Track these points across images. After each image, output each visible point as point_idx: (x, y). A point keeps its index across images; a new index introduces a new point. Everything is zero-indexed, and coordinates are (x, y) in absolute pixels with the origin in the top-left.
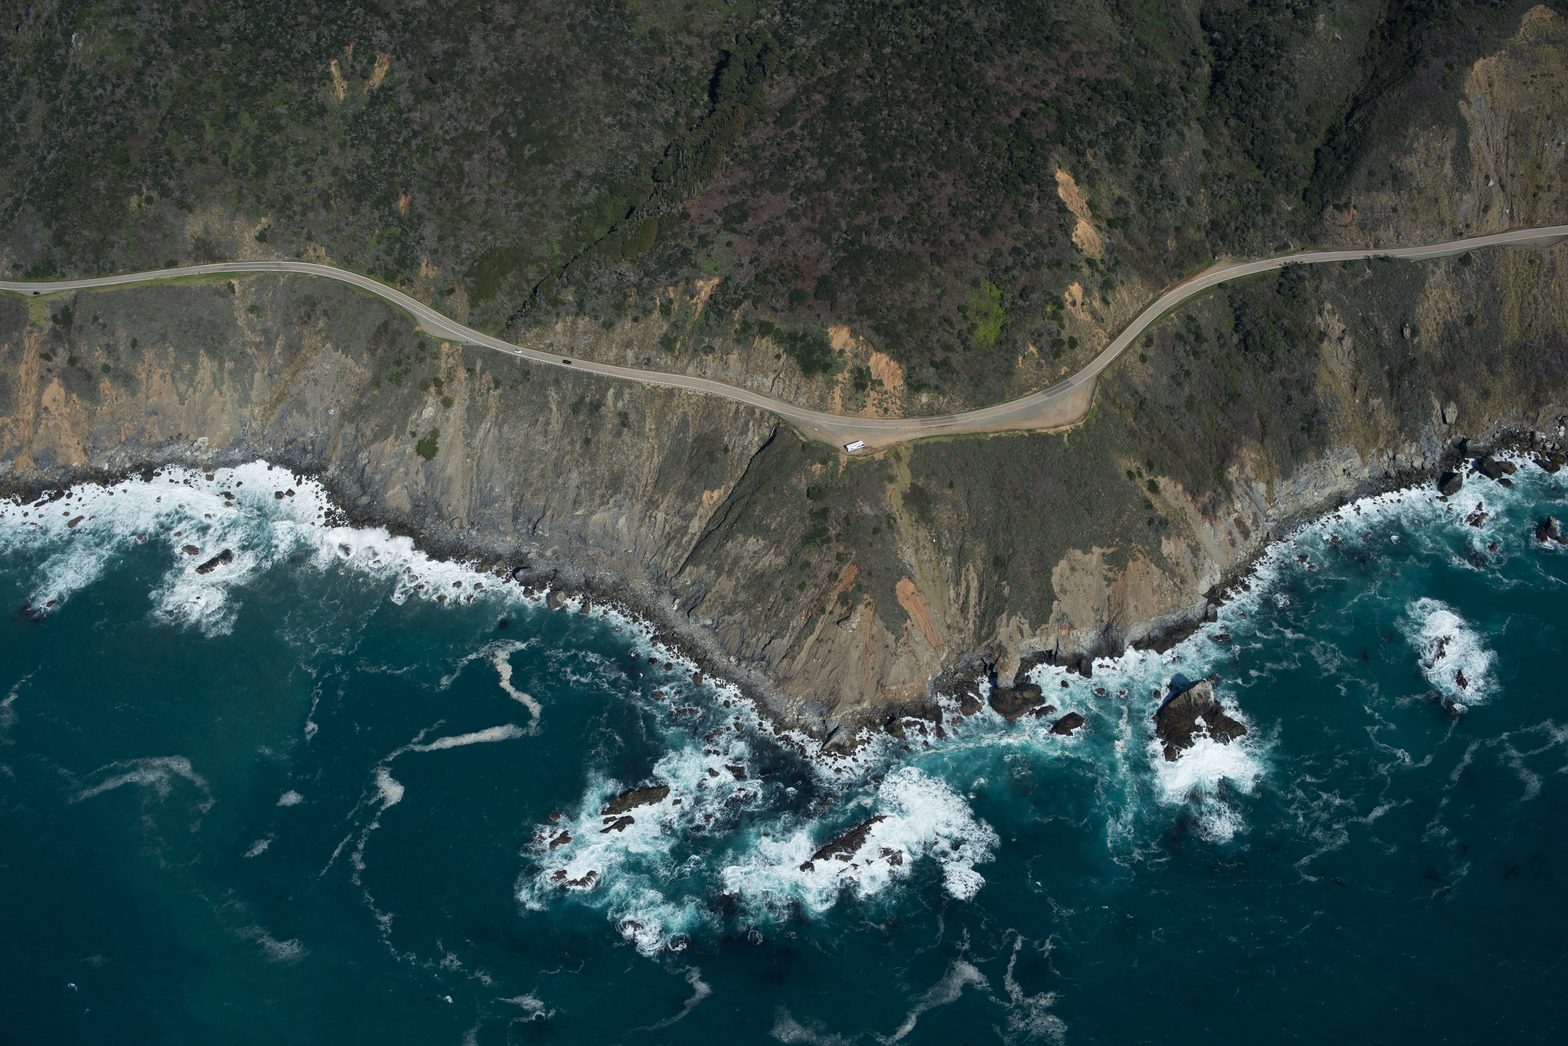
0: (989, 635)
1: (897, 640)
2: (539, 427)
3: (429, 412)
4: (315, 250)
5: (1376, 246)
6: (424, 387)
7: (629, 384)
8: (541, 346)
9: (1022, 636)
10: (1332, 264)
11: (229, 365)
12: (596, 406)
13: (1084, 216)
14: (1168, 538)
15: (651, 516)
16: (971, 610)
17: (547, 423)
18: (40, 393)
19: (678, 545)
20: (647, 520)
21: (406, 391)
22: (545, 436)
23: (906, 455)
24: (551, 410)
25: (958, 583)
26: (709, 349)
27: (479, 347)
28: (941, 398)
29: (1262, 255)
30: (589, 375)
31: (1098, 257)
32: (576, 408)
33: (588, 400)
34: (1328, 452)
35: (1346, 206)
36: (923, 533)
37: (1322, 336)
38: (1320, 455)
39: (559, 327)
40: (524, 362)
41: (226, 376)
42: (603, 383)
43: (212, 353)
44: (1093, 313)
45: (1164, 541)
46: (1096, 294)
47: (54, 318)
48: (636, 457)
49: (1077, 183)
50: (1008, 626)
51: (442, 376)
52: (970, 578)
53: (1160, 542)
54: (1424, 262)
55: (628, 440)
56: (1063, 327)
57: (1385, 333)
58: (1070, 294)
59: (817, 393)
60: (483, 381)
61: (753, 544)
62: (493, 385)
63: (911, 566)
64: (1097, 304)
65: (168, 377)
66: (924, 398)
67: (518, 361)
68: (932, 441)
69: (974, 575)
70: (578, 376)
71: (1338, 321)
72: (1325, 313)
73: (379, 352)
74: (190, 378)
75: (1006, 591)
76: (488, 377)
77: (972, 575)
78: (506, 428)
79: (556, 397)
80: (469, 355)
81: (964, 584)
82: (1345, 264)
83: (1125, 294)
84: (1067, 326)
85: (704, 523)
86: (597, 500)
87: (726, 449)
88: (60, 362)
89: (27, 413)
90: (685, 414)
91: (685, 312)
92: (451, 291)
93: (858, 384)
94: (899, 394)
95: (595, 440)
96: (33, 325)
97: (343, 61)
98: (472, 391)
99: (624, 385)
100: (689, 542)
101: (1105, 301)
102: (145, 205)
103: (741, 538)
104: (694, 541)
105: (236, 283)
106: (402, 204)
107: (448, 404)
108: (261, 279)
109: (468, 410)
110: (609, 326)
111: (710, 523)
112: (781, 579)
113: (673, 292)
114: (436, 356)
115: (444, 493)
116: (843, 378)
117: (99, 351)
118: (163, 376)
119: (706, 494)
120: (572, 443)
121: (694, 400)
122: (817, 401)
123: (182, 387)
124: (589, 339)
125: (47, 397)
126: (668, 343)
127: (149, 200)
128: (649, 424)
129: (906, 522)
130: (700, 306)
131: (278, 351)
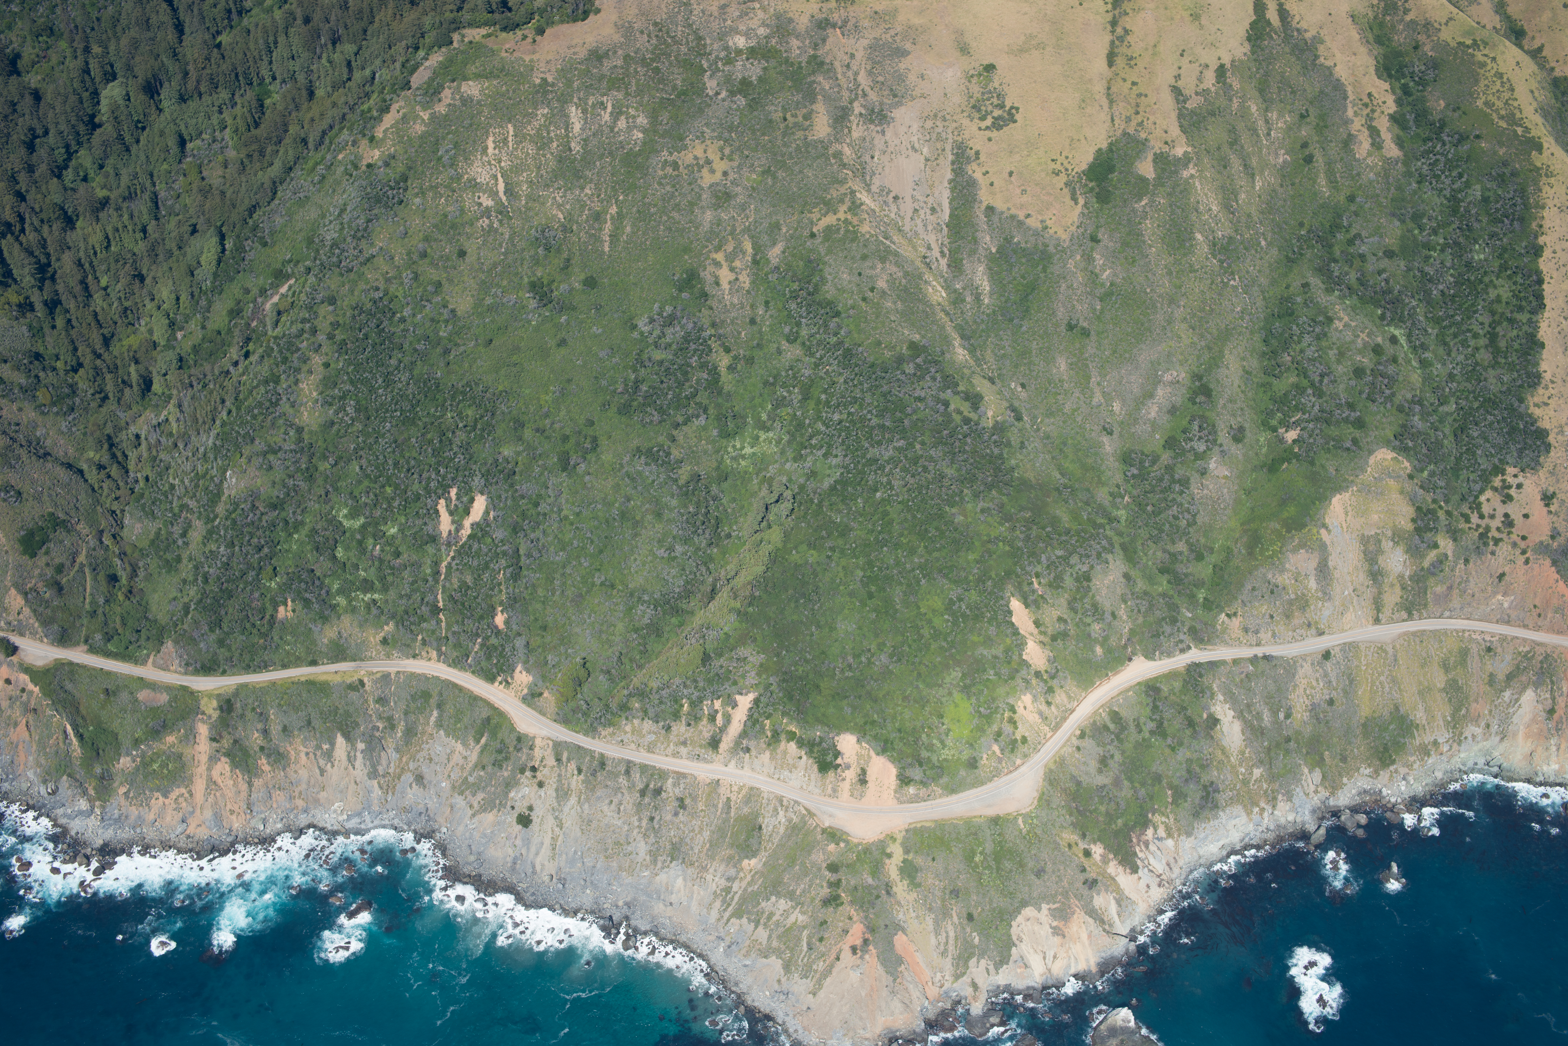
0: (963, 973)
1: (894, 981)
2: (613, 806)
3: (525, 790)
4: (428, 651)
5: (1258, 645)
6: (522, 771)
7: (684, 774)
8: (615, 742)
11: (361, 746)
12: (658, 792)
13: (1032, 635)
14: (1099, 894)
15: (702, 877)
16: (950, 954)
17: (620, 803)
18: (209, 769)
19: (724, 901)
20: (699, 880)
21: (506, 774)
22: (619, 813)
23: (900, 837)
24: (623, 792)
25: (939, 933)
26: (748, 750)
27: (566, 741)
28: (925, 788)
30: (652, 766)
31: (1043, 668)
32: (643, 793)
33: (652, 786)
34: (1221, 813)
35: (1235, 614)
36: (912, 896)
37: (1217, 721)
38: (1216, 817)
39: (628, 727)
40: (602, 755)
41: (359, 754)
42: (664, 774)
43: (347, 737)
44: (1041, 714)
45: (1096, 896)
46: (1042, 698)
47: (221, 708)
48: (691, 831)
49: (1026, 609)
50: (978, 967)
51: (536, 763)
52: (948, 930)
53: (1093, 897)
54: (1295, 660)
55: (684, 819)
56: (1017, 728)
57: (1265, 716)
58: (1022, 701)
59: (831, 786)
60: (569, 768)
61: (783, 904)
62: (576, 772)
63: (904, 922)
64: (1043, 707)
65: (311, 754)
66: (912, 790)
67: (597, 754)
68: (920, 825)
69: (952, 928)
70: (644, 768)
71: (1229, 709)
72: (1218, 703)
73: (483, 741)
74: (329, 755)
75: (977, 940)
76: (572, 766)
77: (950, 928)
78: (586, 806)
79: (627, 783)
80: (558, 747)
81: (944, 934)
82: (1234, 661)
83: (1063, 696)
84: (1020, 727)
85: (744, 884)
86: (659, 864)
87: (760, 828)
88: (226, 743)
89: (199, 786)
90: (728, 799)
91: (728, 719)
92: (541, 694)
93: (863, 780)
94: (893, 787)
95: (657, 818)
96: (203, 713)
97: (448, 500)
98: (560, 775)
99: (680, 776)
100: (732, 899)
101: (1049, 704)
102: (290, 614)
103: (773, 898)
104: (736, 898)
105: (366, 680)
106: (500, 620)
107: (541, 785)
108: (386, 676)
109: (557, 790)
110: (668, 728)
111: (749, 884)
112: (805, 933)
113: (718, 704)
114: (531, 748)
115: (537, 854)
116: (850, 775)
117: (256, 735)
118: (307, 754)
119: (746, 862)
120: (640, 820)
121: (735, 788)
122: (829, 791)
123: (322, 762)
124: (653, 737)
125: (215, 774)
126: (714, 743)
127: (294, 611)
128: (701, 806)
129: (901, 888)
130: (740, 715)
131: (399, 734)
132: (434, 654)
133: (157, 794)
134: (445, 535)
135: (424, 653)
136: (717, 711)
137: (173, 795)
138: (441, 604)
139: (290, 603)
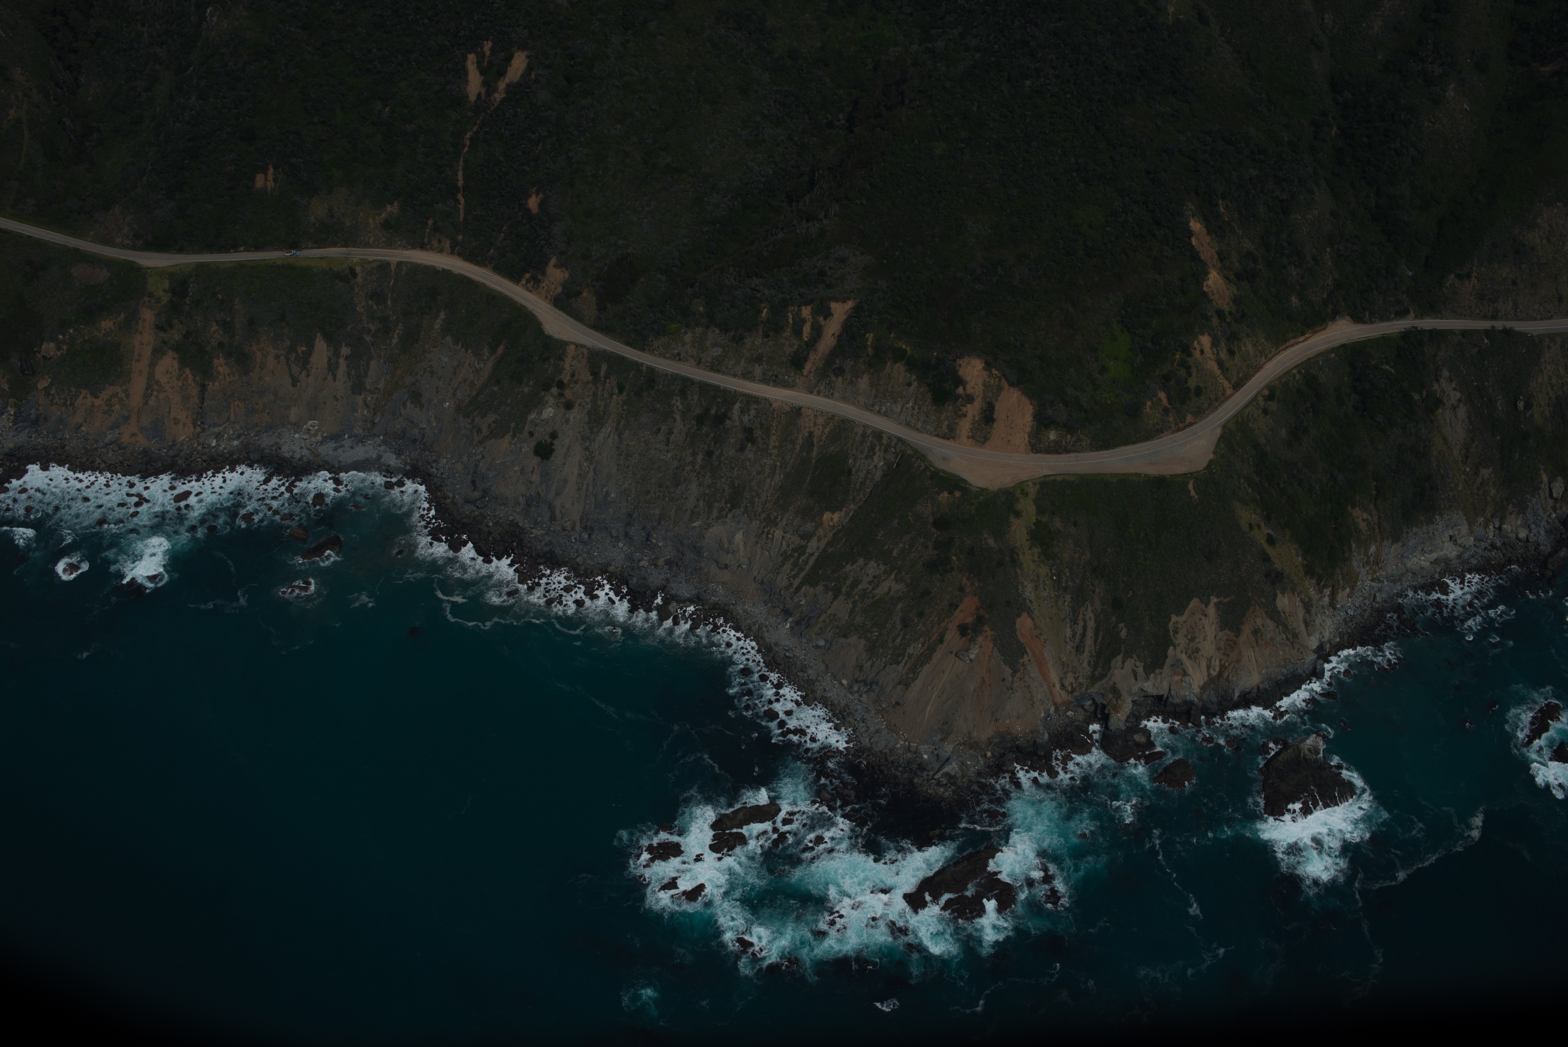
0: (1102, 676)
1: (1013, 675)
2: (661, 436)
3: (549, 412)
4: (440, 241)
5: (1494, 318)
6: (547, 387)
7: (756, 400)
8: (668, 355)
9: (1136, 680)
10: (1451, 332)
11: (345, 351)
12: (720, 419)
13: (1214, 266)
14: (1283, 593)
15: (768, 533)
16: (1087, 649)
17: (670, 432)
18: (152, 365)
19: (795, 564)
20: (764, 536)
21: (526, 390)
22: (667, 445)
23: (1033, 491)
24: (674, 418)
25: (1075, 622)
26: (840, 372)
27: (605, 351)
28: (1069, 436)
29: (1384, 318)
30: (716, 388)
31: (1226, 309)
32: (700, 420)
33: (713, 412)
34: (1437, 517)
35: (1468, 276)
36: (1044, 570)
37: (1439, 403)
38: (1430, 521)
39: (688, 338)
40: (651, 370)
41: (342, 361)
42: (729, 397)
43: (329, 338)
44: (1220, 363)
45: (1279, 595)
46: (1223, 344)
47: (173, 291)
48: (758, 473)
49: (1209, 234)
50: (1122, 668)
51: (566, 378)
52: (1087, 618)
53: (1276, 595)
54: (1541, 337)
55: (751, 456)
56: (1190, 375)
57: (1499, 404)
58: (1199, 343)
59: (946, 423)
60: (607, 385)
61: (873, 568)
62: (616, 391)
63: (1031, 601)
64: (1223, 355)
65: (282, 358)
66: (1052, 436)
67: (644, 369)
68: (1059, 479)
69: (1092, 616)
70: (704, 387)
71: (1454, 389)
72: (1442, 380)
73: (500, 350)
74: (305, 362)
75: (1123, 633)
76: (612, 382)
77: (1090, 614)
78: (626, 434)
79: (681, 407)
80: (595, 358)
81: (1081, 624)
82: (1464, 333)
83: (1250, 346)
84: (1194, 374)
85: (823, 544)
86: (715, 513)
87: (850, 472)
88: (176, 335)
89: (139, 384)
90: (811, 433)
91: (817, 332)
92: (579, 293)
93: (988, 417)
94: (1028, 429)
95: (717, 453)
96: (151, 295)
97: (480, 56)
98: (595, 394)
99: (750, 400)
100: (806, 562)
101: (1231, 353)
102: (270, 184)
103: (861, 561)
104: (811, 562)
105: (358, 269)
106: (533, 203)
107: (569, 406)
108: (384, 267)
109: (589, 413)
110: (739, 340)
111: (829, 544)
112: (900, 606)
113: (806, 312)
114: (561, 358)
115: (558, 494)
116: (973, 410)
117: (215, 327)
118: (277, 357)
119: (827, 516)
120: (694, 454)
121: (821, 420)
122: (945, 429)
123: (295, 369)
124: (717, 351)
125: (160, 370)
126: (797, 362)
127: (275, 180)
128: (774, 441)
129: (1028, 557)
130: (833, 327)
131: (395, 340)
132: (447, 244)
133: (84, 392)
134: (472, 98)
135: (435, 243)
136: (804, 321)
137: (105, 395)
138: (460, 183)
139: (271, 171)
